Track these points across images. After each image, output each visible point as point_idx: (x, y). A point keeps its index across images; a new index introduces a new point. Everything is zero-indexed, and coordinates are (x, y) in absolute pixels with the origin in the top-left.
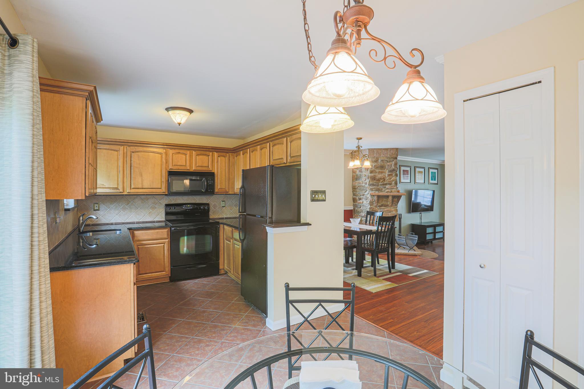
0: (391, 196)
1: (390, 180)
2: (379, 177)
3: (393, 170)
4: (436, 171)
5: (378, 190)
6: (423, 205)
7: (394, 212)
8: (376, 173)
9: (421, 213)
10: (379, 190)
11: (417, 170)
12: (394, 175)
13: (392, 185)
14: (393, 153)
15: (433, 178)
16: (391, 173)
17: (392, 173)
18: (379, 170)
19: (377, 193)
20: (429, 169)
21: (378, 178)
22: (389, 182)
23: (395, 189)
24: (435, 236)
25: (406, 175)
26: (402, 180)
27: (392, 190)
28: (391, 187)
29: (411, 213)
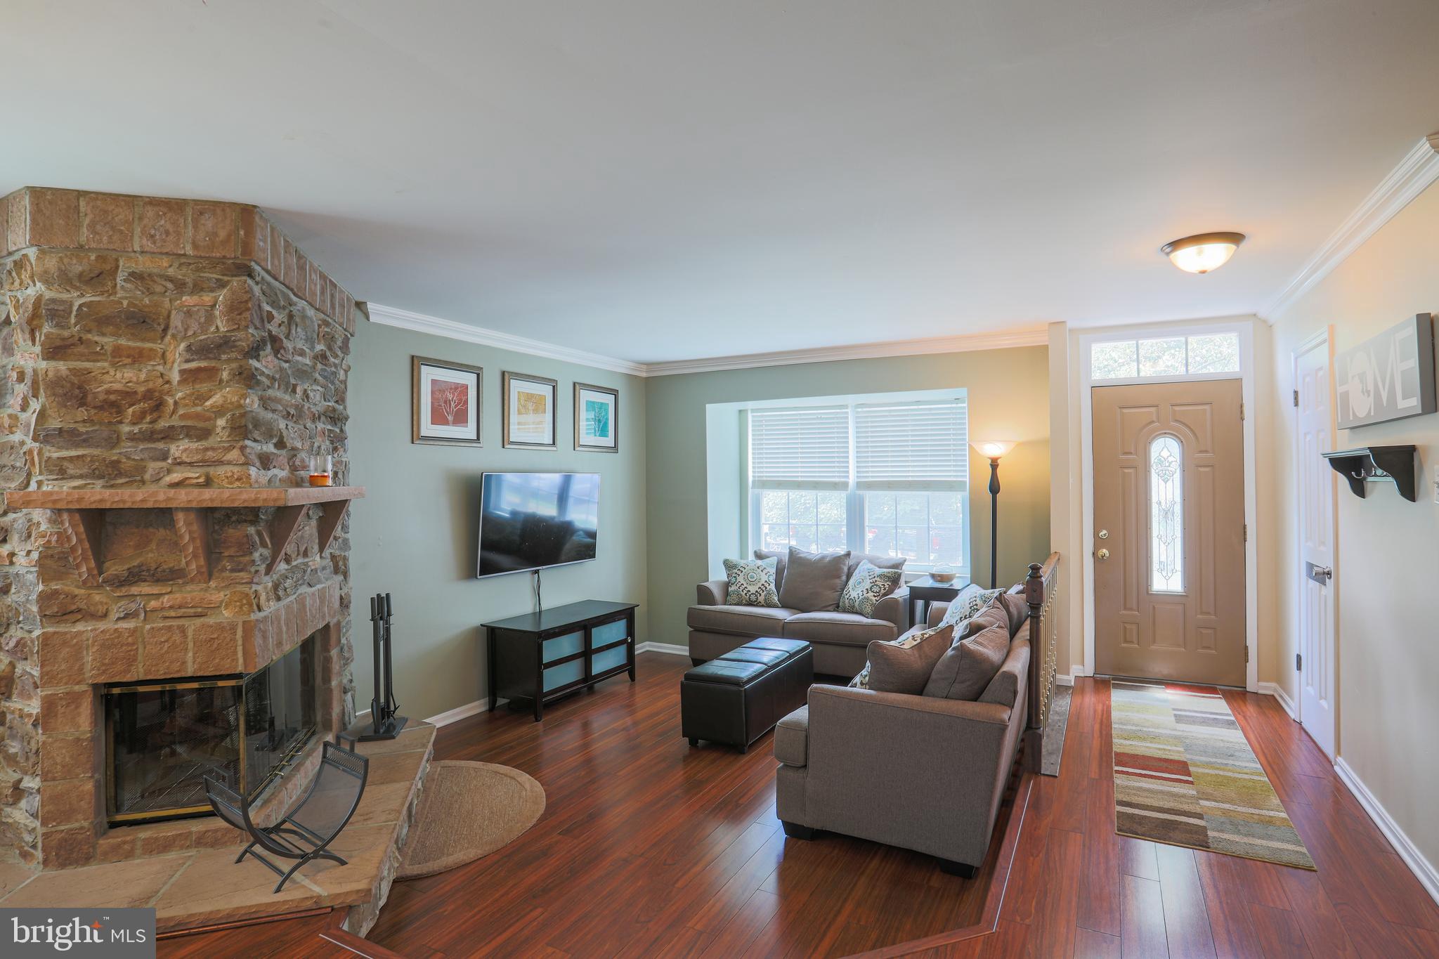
0: (187, 510)
1: (199, 409)
2: (117, 386)
3: (219, 346)
4: (610, 399)
5: (111, 472)
7: (226, 613)
8: (95, 356)
9: (537, 572)
10: (120, 475)
11: (519, 387)
12: (225, 375)
13: (211, 442)
14: (215, 234)
15: (597, 429)
16: (203, 364)
17: (213, 364)
18: (123, 342)
19: (98, 494)
20: (577, 386)
21: (108, 392)
22: (189, 423)
23: (229, 463)
24: (588, 666)
25: (452, 403)
26: (427, 428)
27: (211, 470)
28: (207, 449)
29: (479, 577)
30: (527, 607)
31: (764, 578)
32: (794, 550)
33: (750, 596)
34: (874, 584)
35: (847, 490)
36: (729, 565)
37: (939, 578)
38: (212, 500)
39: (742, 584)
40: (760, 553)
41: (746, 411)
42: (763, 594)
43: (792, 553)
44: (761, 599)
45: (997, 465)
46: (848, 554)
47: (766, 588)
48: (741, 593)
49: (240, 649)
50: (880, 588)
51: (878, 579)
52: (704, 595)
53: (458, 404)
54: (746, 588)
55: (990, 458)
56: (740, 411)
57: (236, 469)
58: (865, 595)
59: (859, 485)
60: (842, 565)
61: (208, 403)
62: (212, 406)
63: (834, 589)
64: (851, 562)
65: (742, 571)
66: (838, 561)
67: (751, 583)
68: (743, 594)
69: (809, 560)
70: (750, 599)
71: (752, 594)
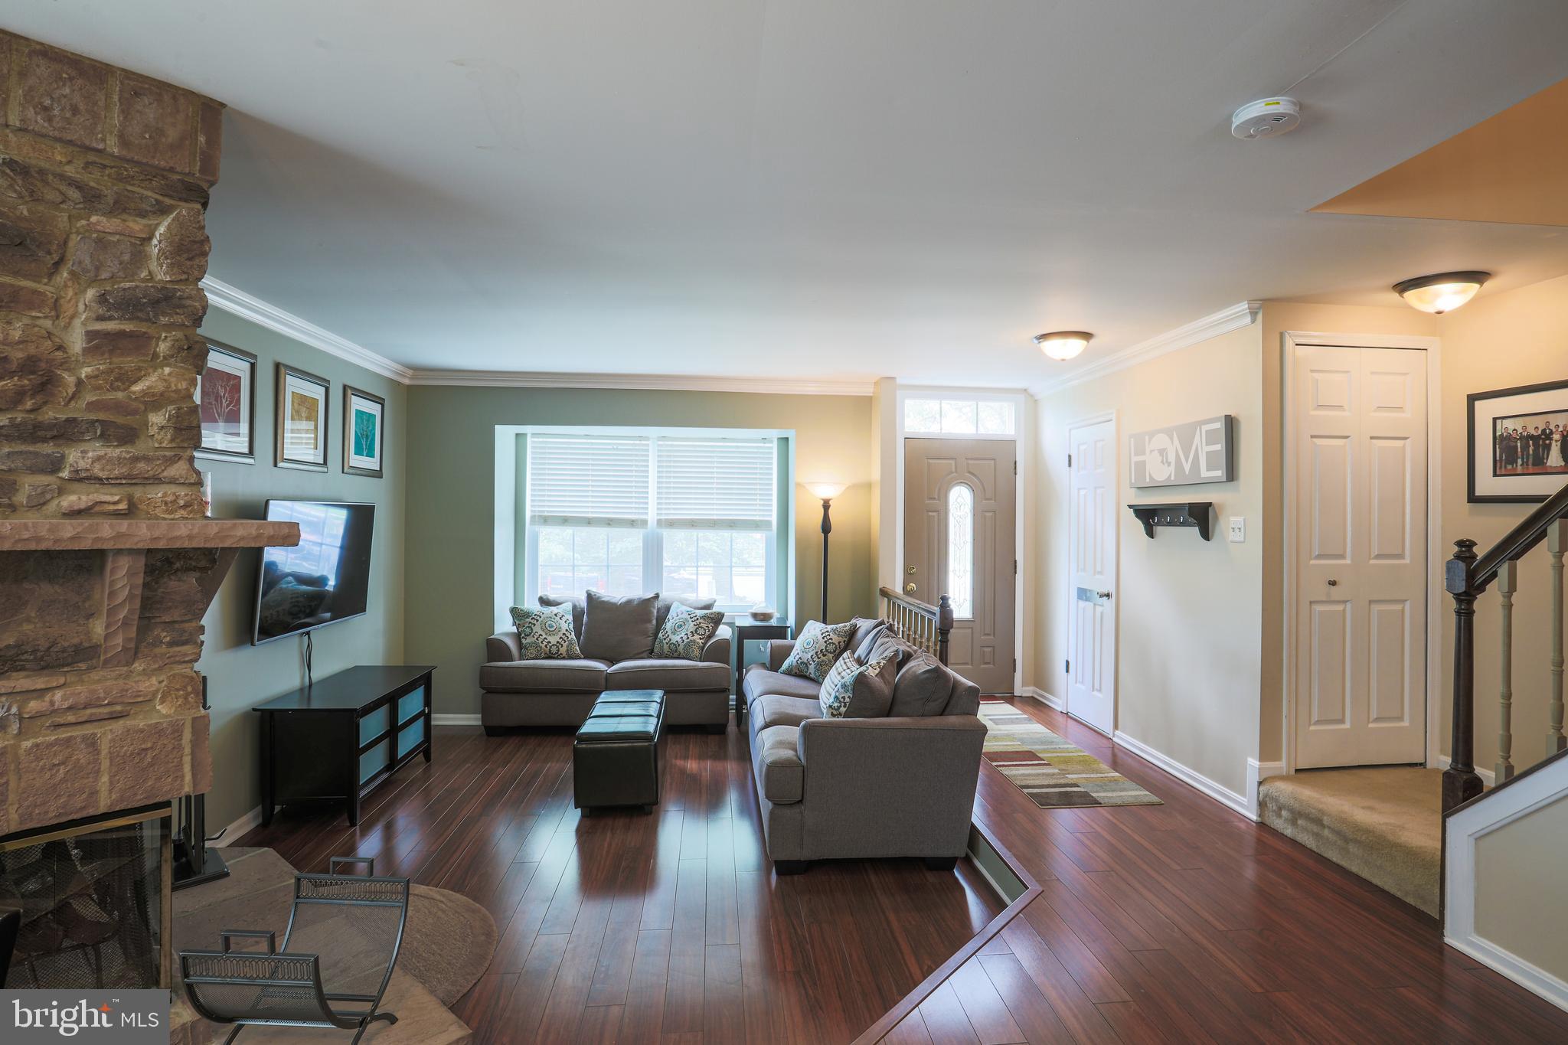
0: (131, 552)
1: (120, 395)
3: (156, 303)
4: (374, 409)
6: (290, 578)
7: (163, 709)
9: (306, 634)
11: (293, 385)
12: (163, 348)
13: (141, 447)
15: (364, 446)
16: (128, 327)
17: (143, 328)
20: (348, 393)
22: (102, 416)
23: (173, 481)
24: (393, 748)
25: (224, 401)
27: (138, 492)
28: (136, 459)
29: (257, 643)
30: (296, 681)
31: (564, 626)
32: (593, 594)
33: (551, 647)
34: (698, 626)
35: (646, 528)
36: (518, 614)
37: (762, 617)
38: (190, 537)
39: (540, 635)
40: (548, 599)
41: (525, 435)
42: (565, 645)
43: (590, 597)
44: (563, 650)
45: (829, 506)
46: (657, 597)
47: (566, 638)
48: (541, 644)
49: (187, 759)
50: (705, 630)
51: (702, 621)
52: (496, 649)
53: (231, 403)
54: (545, 638)
55: (823, 500)
56: (517, 435)
57: (182, 491)
58: (691, 638)
59: (659, 522)
60: (652, 609)
61: (137, 388)
62: (145, 393)
63: (645, 634)
64: (658, 604)
65: (537, 621)
66: (646, 603)
68: (543, 646)
69: (614, 604)
70: (550, 651)
71: (553, 645)
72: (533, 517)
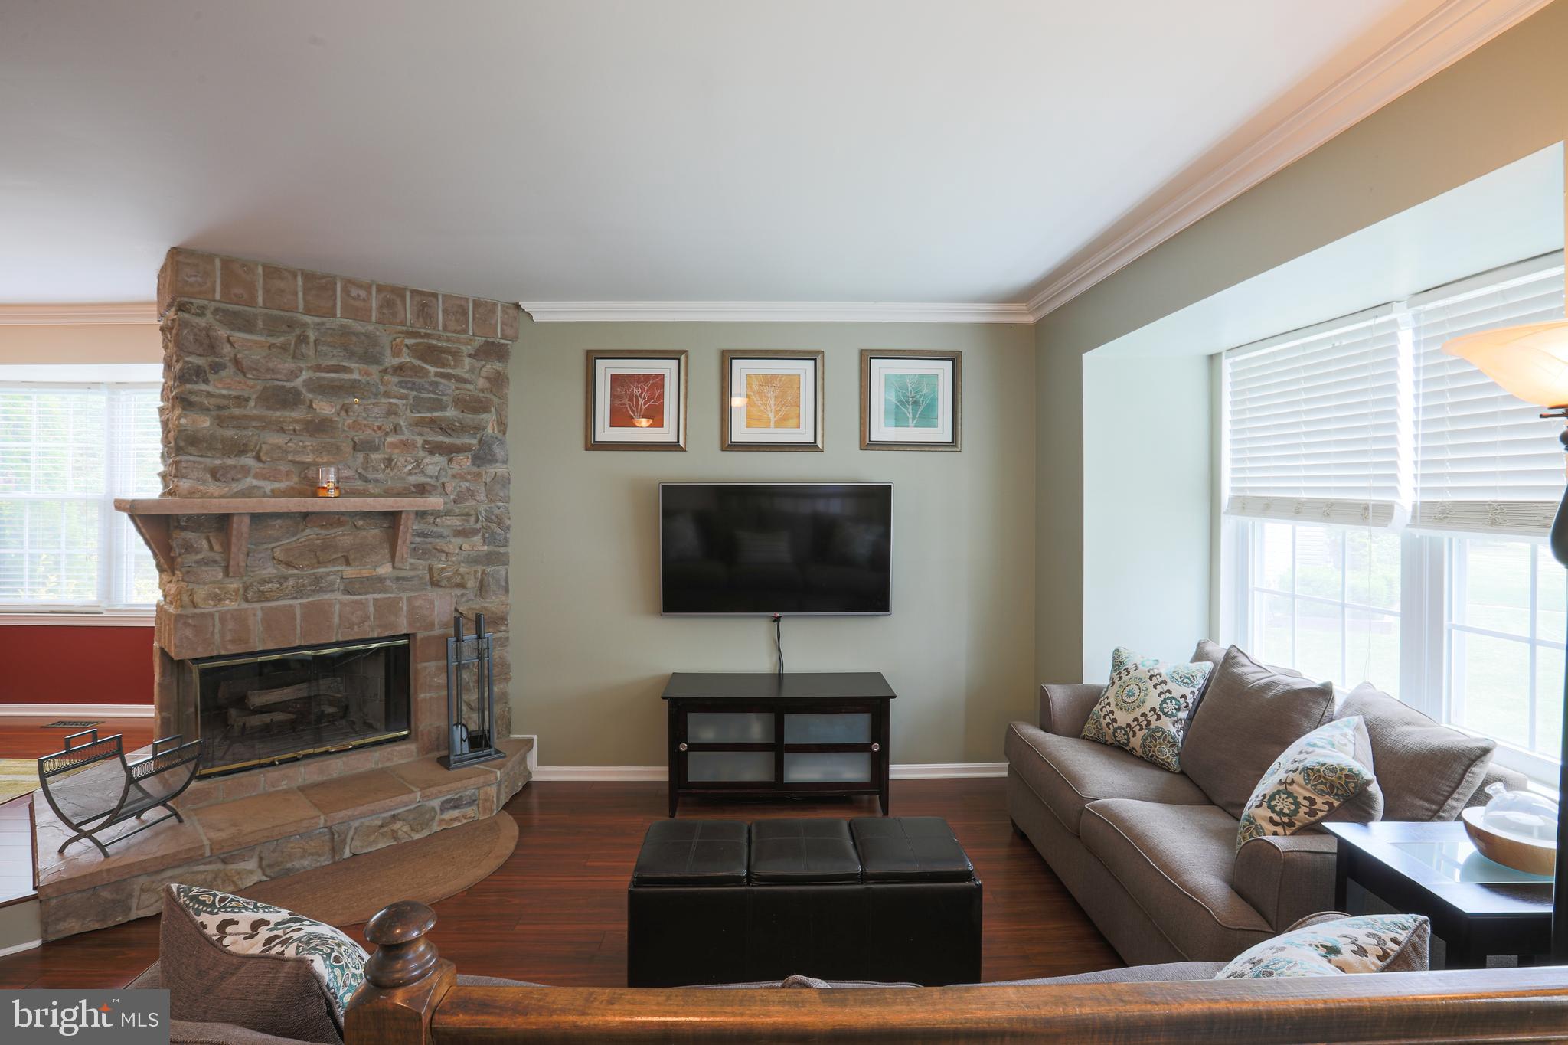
4: (933, 368)
9: (778, 620)
11: (748, 368)
15: (910, 415)
20: (867, 355)
24: (779, 767)
25: (640, 400)
26: (605, 431)
29: (665, 614)
30: (763, 664)
32: (1236, 653)
35: (1397, 526)
39: (1109, 704)
41: (1219, 355)
42: (1140, 734)
43: (1229, 658)
44: (1136, 742)
46: (1324, 691)
47: (1149, 723)
48: (1102, 720)
53: (649, 400)
54: (1112, 712)
56: (1210, 358)
59: (1423, 511)
67: (1123, 705)
68: (1104, 723)
71: (1120, 728)
72: (1234, 499)
